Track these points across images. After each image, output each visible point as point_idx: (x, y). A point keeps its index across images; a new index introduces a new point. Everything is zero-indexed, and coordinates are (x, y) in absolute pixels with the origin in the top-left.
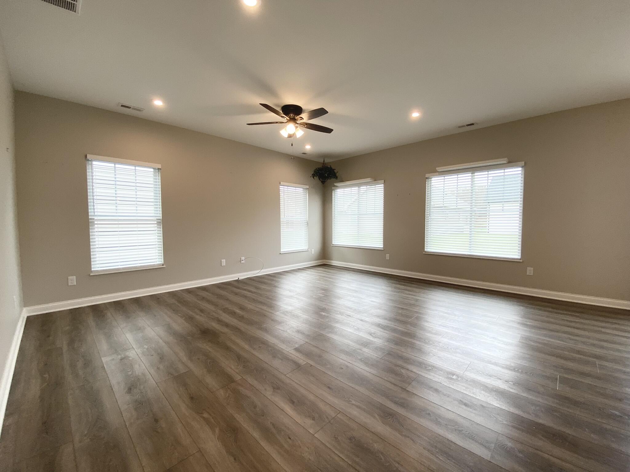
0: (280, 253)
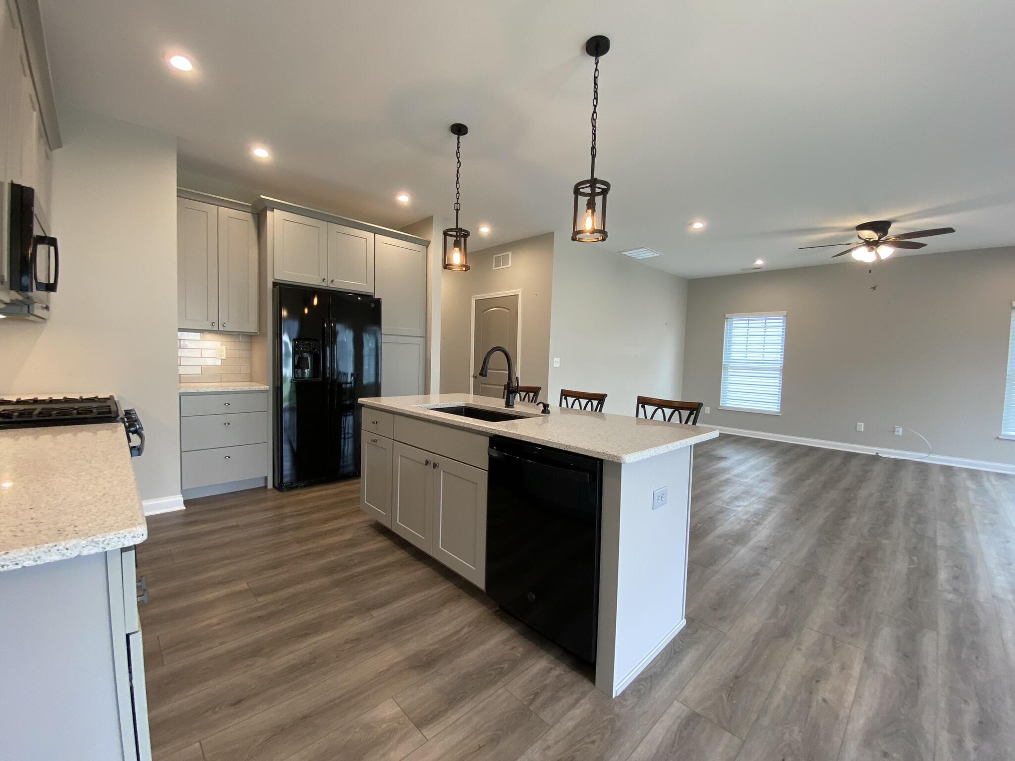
0: (998, 438)
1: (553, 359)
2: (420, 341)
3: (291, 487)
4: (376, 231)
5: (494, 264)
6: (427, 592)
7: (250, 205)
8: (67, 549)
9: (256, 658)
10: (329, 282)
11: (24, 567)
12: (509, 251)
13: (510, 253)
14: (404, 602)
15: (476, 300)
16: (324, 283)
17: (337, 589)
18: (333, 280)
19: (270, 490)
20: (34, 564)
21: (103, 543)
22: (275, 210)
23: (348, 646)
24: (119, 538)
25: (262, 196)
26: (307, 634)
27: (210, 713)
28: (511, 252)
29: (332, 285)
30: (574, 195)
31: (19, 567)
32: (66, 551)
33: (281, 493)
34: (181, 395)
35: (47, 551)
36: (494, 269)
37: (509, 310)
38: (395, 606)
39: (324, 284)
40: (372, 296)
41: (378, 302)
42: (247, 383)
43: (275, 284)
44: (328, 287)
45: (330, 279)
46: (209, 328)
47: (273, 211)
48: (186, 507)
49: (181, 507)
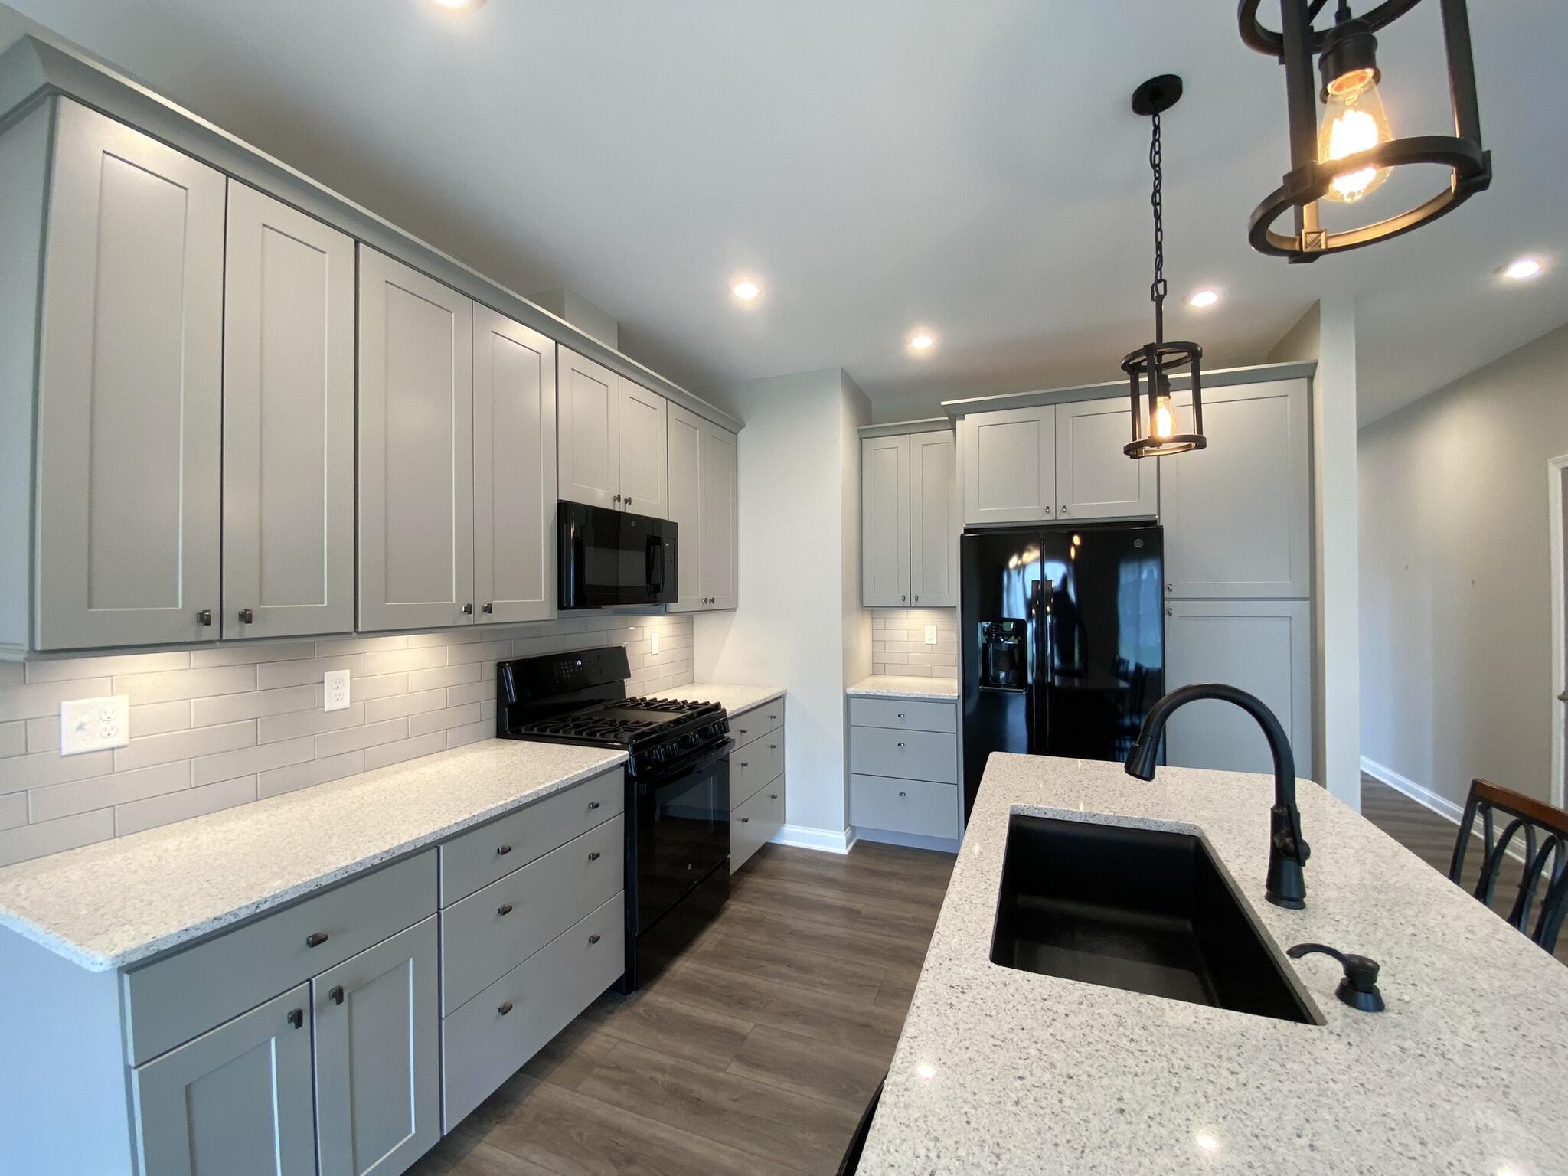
7: (940, 419)
16: (1048, 515)
18: (1065, 507)
22: (967, 415)
25: (943, 403)
29: (1065, 517)
34: (849, 697)
39: (1048, 517)
41: (1154, 535)
43: (967, 532)
44: (1055, 520)
45: (1060, 506)
46: (900, 603)
47: (964, 419)
48: (851, 852)
49: (844, 850)
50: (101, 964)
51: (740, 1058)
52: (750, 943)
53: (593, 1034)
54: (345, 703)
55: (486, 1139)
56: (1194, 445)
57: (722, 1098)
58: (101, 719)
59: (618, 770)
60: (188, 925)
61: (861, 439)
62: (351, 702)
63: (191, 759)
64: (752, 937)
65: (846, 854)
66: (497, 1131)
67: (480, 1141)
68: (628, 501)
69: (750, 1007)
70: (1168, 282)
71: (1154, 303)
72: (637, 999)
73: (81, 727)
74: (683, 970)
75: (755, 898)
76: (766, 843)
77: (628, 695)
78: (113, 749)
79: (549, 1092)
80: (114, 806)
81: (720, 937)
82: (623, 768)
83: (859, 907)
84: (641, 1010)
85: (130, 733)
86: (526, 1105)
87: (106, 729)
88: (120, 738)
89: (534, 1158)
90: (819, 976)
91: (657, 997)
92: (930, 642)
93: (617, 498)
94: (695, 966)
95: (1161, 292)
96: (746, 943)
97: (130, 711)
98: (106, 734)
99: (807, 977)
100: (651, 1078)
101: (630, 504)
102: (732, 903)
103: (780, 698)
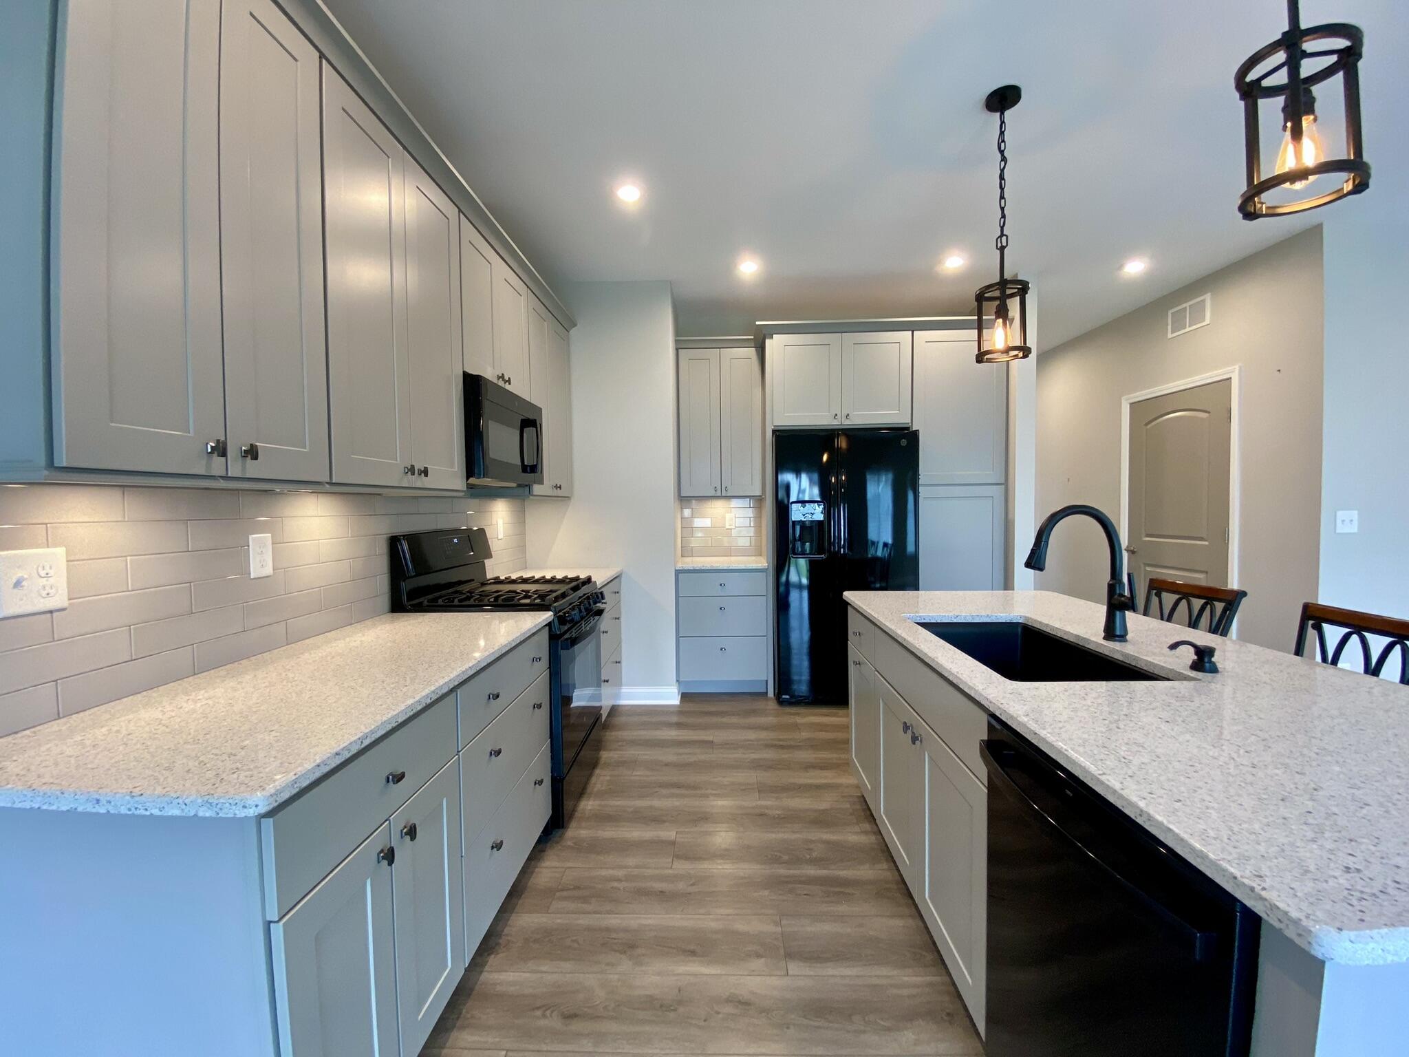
1: (1336, 513)
2: (997, 491)
3: (796, 701)
4: (913, 327)
5: (1169, 327)
6: (895, 972)
7: (752, 337)
8: (186, 804)
9: (623, 957)
10: (844, 418)
11: (152, 814)
12: (1206, 293)
13: (1208, 298)
14: (848, 972)
15: (1132, 404)
16: (835, 420)
17: (766, 893)
18: (848, 415)
19: (771, 699)
20: (159, 813)
21: (216, 807)
22: (774, 336)
23: (729, 1009)
24: (230, 804)
25: (757, 323)
26: (693, 953)
27: (538, 1013)
28: (1209, 294)
29: (847, 422)
30: (1242, 104)
31: (148, 813)
32: (184, 806)
33: (780, 708)
34: (678, 572)
35: (169, 802)
36: (1170, 336)
37: (1209, 412)
38: (831, 972)
39: (836, 422)
40: (907, 428)
41: (915, 435)
42: (754, 558)
43: (774, 431)
44: (841, 425)
45: (845, 413)
46: (712, 493)
47: (772, 338)
48: (680, 702)
49: (676, 701)
50: (257, 806)
51: (677, 857)
52: (637, 778)
53: (536, 870)
54: (268, 570)
55: (487, 968)
56: (1021, 355)
57: (681, 886)
58: (39, 575)
59: (543, 631)
60: (318, 761)
61: (677, 350)
62: (274, 570)
63: (130, 626)
64: (635, 773)
65: (679, 703)
66: (493, 960)
67: (482, 972)
68: (509, 381)
69: (664, 822)
70: (1009, 237)
71: (998, 251)
72: (561, 837)
73: (18, 584)
74: (589, 808)
75: (620, 746)
76: (613, 705)
77: (490, 575)
78: (51, 612)
79: (525, 920)
80: (56, 681)
81: (608, 778)
82: (547, 628)
83: (710, 738)
84: (569, 843)
85: (69, 595)
86: (507, 935)
87: (44, 588)
88: (59, 599)
89: (544, 968)
90: (707, 789)
91: (575, 832)
92: (730, 527)
93: (502, 377)
94: (597, 802)
95: (1004, 244)
96: (632, 778)
97: (68, 566)
98: (44, 593)
99: (698, 792)
100: (612, 888)
101: (510, 384)
102: (604, 752)
103: (617, 578)
